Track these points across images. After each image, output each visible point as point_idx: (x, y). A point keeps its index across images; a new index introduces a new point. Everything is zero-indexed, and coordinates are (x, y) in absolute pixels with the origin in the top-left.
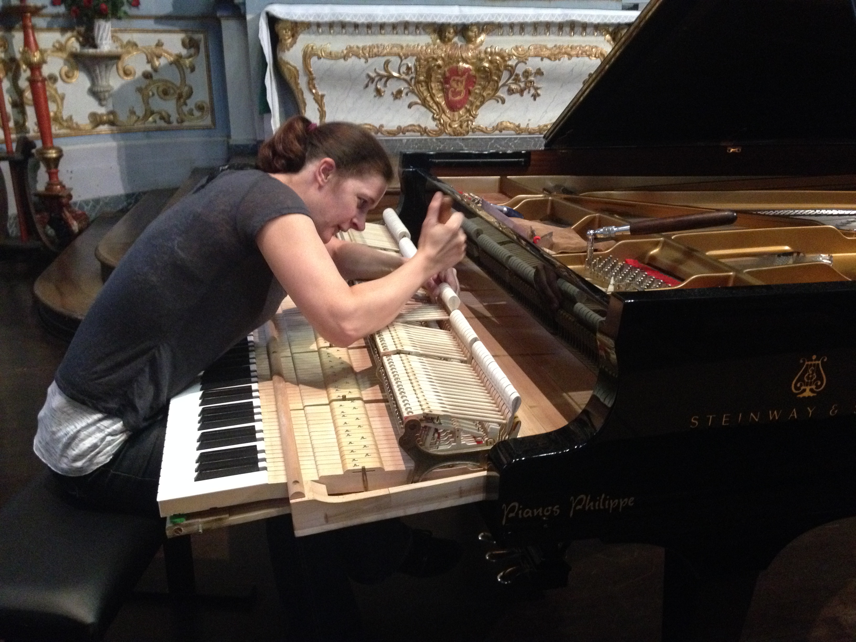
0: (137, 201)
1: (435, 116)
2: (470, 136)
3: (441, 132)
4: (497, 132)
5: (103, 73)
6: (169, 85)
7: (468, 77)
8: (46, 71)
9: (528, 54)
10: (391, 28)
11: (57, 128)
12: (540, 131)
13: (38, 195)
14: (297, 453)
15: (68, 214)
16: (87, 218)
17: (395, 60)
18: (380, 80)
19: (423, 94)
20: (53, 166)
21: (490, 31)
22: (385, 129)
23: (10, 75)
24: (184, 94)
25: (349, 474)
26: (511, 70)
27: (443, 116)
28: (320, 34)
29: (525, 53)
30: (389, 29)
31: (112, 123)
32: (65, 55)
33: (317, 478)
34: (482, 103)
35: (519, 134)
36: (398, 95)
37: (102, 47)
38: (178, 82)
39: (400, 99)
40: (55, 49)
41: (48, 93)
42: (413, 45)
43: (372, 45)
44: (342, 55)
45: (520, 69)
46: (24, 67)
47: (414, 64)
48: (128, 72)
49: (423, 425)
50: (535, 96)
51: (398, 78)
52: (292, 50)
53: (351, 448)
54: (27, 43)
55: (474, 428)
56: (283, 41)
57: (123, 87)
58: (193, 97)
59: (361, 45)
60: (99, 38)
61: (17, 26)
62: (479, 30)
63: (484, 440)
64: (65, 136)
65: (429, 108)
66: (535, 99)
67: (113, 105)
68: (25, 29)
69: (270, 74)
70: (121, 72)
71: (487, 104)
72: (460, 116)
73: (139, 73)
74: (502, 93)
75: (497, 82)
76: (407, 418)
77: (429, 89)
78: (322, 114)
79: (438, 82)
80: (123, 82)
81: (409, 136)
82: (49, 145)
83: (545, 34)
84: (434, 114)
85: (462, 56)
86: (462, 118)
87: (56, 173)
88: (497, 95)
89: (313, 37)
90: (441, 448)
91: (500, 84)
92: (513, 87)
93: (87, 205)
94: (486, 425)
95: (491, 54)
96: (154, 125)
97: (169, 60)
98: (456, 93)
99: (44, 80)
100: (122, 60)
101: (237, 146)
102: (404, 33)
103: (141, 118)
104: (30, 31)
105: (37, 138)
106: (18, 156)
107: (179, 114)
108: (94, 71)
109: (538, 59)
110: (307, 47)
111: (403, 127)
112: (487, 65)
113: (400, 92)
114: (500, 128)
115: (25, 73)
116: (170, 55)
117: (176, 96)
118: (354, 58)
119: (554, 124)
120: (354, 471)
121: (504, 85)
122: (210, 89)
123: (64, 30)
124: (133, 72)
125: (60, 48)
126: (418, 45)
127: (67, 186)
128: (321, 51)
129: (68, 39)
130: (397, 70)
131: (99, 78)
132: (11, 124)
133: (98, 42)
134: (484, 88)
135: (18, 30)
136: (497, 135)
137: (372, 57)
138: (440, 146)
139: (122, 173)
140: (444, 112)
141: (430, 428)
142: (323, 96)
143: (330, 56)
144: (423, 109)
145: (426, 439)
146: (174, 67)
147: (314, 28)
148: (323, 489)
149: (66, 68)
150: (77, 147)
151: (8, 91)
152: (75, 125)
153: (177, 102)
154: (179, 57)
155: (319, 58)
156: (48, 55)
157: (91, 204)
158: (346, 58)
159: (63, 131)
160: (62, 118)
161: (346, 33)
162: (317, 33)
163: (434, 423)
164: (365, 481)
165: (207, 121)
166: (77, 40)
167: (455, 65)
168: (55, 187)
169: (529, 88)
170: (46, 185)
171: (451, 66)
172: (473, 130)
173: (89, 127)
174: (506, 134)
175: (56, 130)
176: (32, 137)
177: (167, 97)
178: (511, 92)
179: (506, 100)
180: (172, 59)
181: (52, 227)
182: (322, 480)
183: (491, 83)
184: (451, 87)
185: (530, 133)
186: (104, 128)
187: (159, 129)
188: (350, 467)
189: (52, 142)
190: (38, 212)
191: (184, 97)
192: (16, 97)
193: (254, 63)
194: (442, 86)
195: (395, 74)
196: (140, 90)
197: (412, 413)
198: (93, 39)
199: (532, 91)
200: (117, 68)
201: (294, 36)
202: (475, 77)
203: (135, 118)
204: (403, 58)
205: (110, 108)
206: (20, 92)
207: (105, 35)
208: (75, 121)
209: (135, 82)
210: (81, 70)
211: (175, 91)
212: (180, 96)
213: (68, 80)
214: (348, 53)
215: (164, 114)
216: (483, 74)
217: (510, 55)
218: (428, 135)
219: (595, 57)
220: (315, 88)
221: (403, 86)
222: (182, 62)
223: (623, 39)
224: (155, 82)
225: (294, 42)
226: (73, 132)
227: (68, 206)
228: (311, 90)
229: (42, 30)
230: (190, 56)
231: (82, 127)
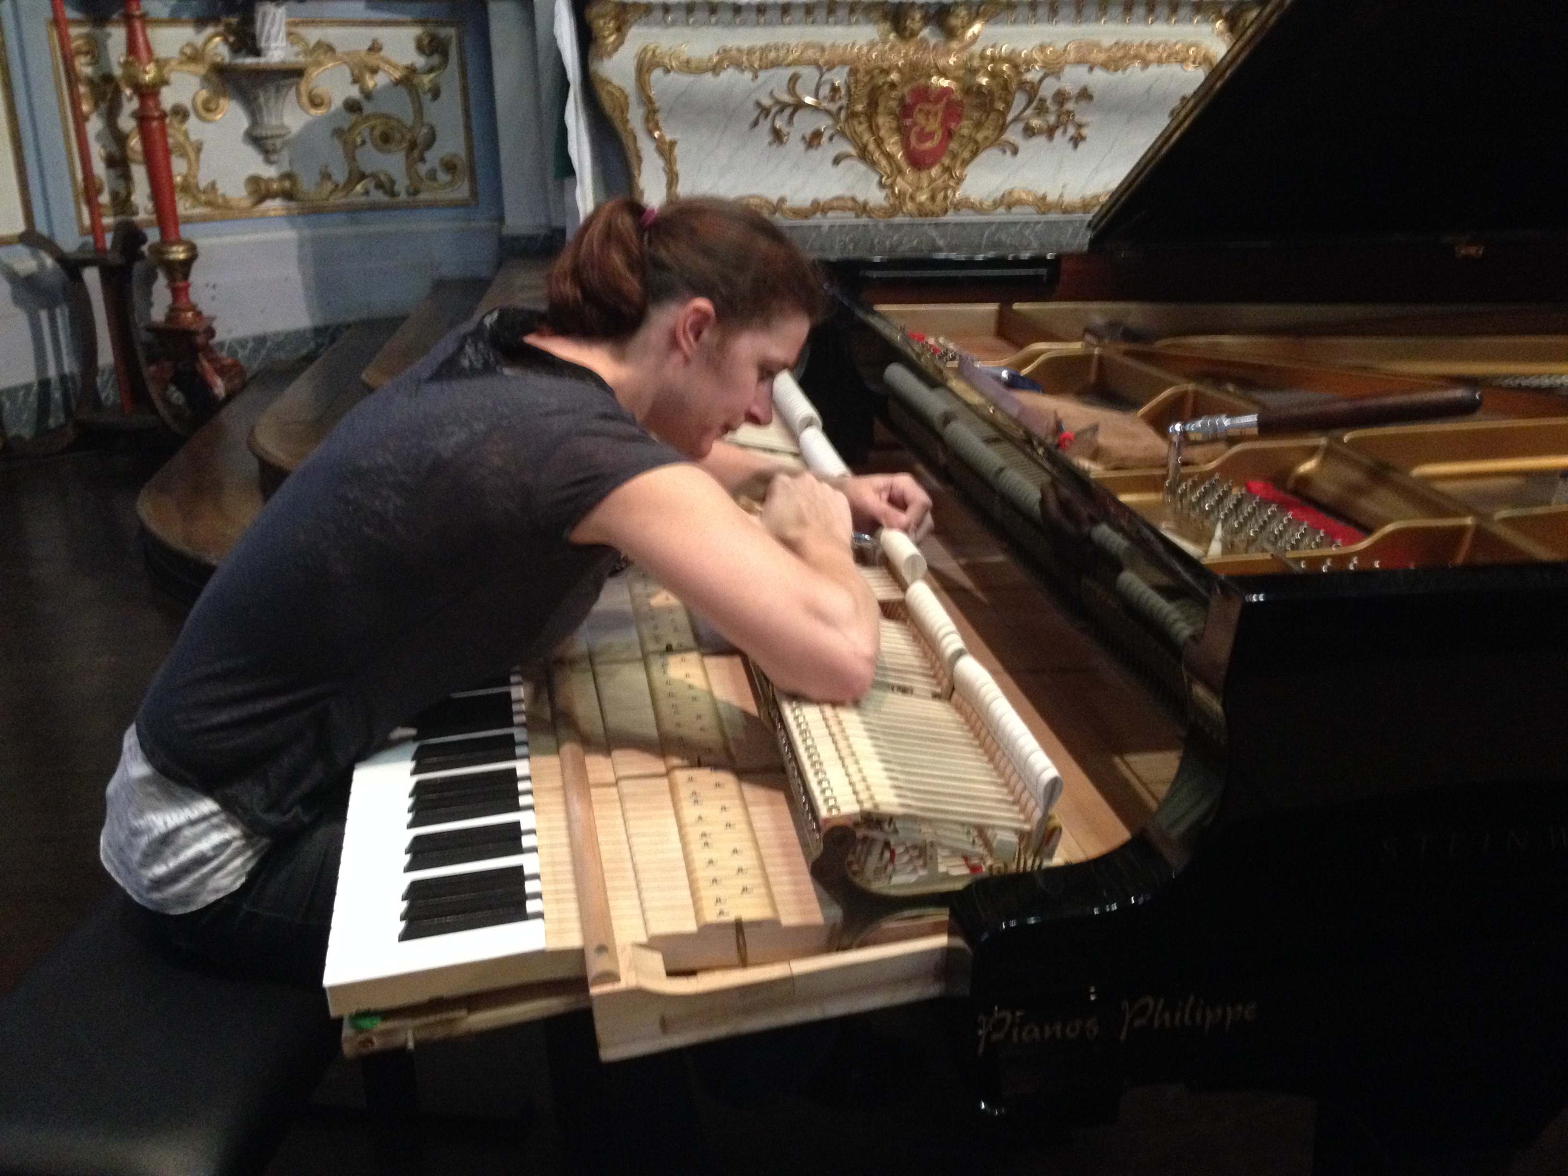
0: (333, 340)
1: (883, 180)
2: (951, 217)
3: (894, 210)
4: (1002, 210)
5: (272, 102)
6: (394, 123)
7: (947, 104)
8: (168, 98)
9: (1062, 59)
10: (803, 10)
11: (188, 205)
12: (1085, 207)
13: (153, 329)
14: (604, 881)
15: (206, 364)
16: (241, 372)
17: (809, 74)
18: (781, 111)
19: (861, 138)
20: (179, 275)
21: (991, 17)
22: (788, 204)
23: (103, 106)
24: (420, 140)
25: (707, 931)
26: (1032, 91)
27: (899, 179)
28: (668, 25)
29: (1057, 58)
30: (799, 14)
31: (288, 195)
32: (202, 69)
33: (643, 939)
34: (975, 154)
35: (1044, 213)
36: (814, 140)
37: (270, 54)
38: (409, 119)
39: (817, 148)
40: (184, 58)
41: (170, 141)
42: (844, 43)
43: (766, 46)
44: (710, 65)
45: (1048, 89)
46: (128, 92)
47: (846, 82)
48: (318, 101)
49: (860, 833)
50: (1077, 140)
51: (814, 108)
52: (616, 57)
53: (712, 872)
54: (132, 47)
55: (964, 837)
56: (600, 40)
57: (308, 128)
58: (436, 145)
59: (745, 45)
60: (264, 38)
61: (115, 16)
62: (970, 14)
63: (984, 863)
64: (204, 219)
65: (873, 164)
66: (1076, 146)
67: (290, 164)
68: (128, 20)
69: (576, 103)
70: (305, 100)
71: (983, 156)
72: (932, 180)
73: (337, 102)
74: (1013, 135)
75: (1003, 114)
76: (826, 821)
77: (873, 128)
78: (672, 179)
79: (890, 114)
80: (309, 118)
81: (834, 218)
82: (173, 238)
83: (1098, 20)
84: (881, 177)
85: (935, 64)
86: (934, 185)
87: (186, 288)
88: (1003, 137)
89: (656, 30)
90: (897, 879)
91: (1010, 117)
92: (1035, 122)
93: (243, 347)
94: (989, 833)
95: (993, 59)
96: (363, 199)
97: (393, 78)
98: (924, 136)
99: (163, 116)
100: (306, 76)
101: (516, 239)
102: (827, 23)
103: (340, 186)
104: (138, 24)
105: (149, 224)
106: (115, 259)
107: (410, 179)
108: (256, 98)
109: (1083, 70)
110: (645, 50)
111: (822, 203)
112: (984, 81)
113: (817, 135)
114: (1008, 202)
115: (130, 105)
116: (395, 67)
117: (405, 145)
118: (731, 71)
119: (1113, 194)
120: (720, 927)
121: (1016, 119)
122: (468, 128)
123: (200, 22)
124: (326, 101)
125: (194, 57)
126: (854, 44)
127: (206, 313)
128: (670, 57)
129: (210, 39)
130: (813, 94)
131: (265, 109)
132: (105, 198)
133: (263, 44)
134: (979, 125)
135: (117, 23)
136: (1000, 215)
137: (766, 68)
138: (892, 237)
139: (307, 288)
140: (900, 172)
141: (873, 840)
142: (673, 144)
143: (688, 67)
144: (861, 167)
145: (865, 861)
146: (402, 91)
147: (658, 14)
148: (655, 961)
149: (204, 94)
150: (227, 239)
151: (99, 137)
152: (220, 200)
153: (407, 157)
154: (412, 70)
155: (667, 71)
156: (172, 70)
157: (250, 345)
158: (718, 69)
159: (199, 211)
160: (197, 186)
161: (717, 23)
162: (664, 23)
163: (882, 829)
164: (741, 947)
165: (462, 191)
166: (226, 40)
167: (922, 81)
168: (183, 315)
169: (1065, 125)
170: (166, 311)
171: (915, 84)
172: (957, 207)
173: (246, 203)
174: (1018, 214)
175: (186, 209)
176: (142, 221)
177: (391, 147)
178: (1029, 132)
179: (1021, 149)
180: (397, 75)
181: (179, 388)
182: (655, 943)
183: (993, 116)
184: (915, 124)
185: (1065, 212)
186: (274, 205)
187: (374, 207)
188: (711, 916)
189: (177, 232)
190: (151, 360)
191: (420, 147)
192: (114, 149)
193: (547, 80)
194: (898, 121)
195: (809, 100)
196: (338, 132)
197: (839, 810)
198: (253, 38)
199: (1071, 131)
200: (298, 94)
201: (621, 30)
202: (960, 104)
203: (329, 186)
204: (825, 69)
205: (285, 168)
206: (121, 139)
207: (274, 31)
208: (220, 192)
209: (329, 118)
210: (232, 97)
211: (403, 137)
212: (413, 145)
213: (209, 116)
214: (720, 61)
215: (383, 178)
216: (976, 98)
217: (1029, 63)
218: (870, 217)
219: (1194, 62)
220: (657, 127)
221: (824, 123)
222: (416, 81)
223: (1250, 32)
224: (367, 118)
225: (620, 42)
226: (217, 212)
227: (208, 350)
228: (650, 133)
229: (159, 22)
230: (431, 70)
231: (232, 203)
